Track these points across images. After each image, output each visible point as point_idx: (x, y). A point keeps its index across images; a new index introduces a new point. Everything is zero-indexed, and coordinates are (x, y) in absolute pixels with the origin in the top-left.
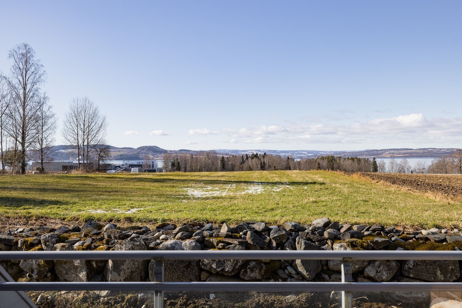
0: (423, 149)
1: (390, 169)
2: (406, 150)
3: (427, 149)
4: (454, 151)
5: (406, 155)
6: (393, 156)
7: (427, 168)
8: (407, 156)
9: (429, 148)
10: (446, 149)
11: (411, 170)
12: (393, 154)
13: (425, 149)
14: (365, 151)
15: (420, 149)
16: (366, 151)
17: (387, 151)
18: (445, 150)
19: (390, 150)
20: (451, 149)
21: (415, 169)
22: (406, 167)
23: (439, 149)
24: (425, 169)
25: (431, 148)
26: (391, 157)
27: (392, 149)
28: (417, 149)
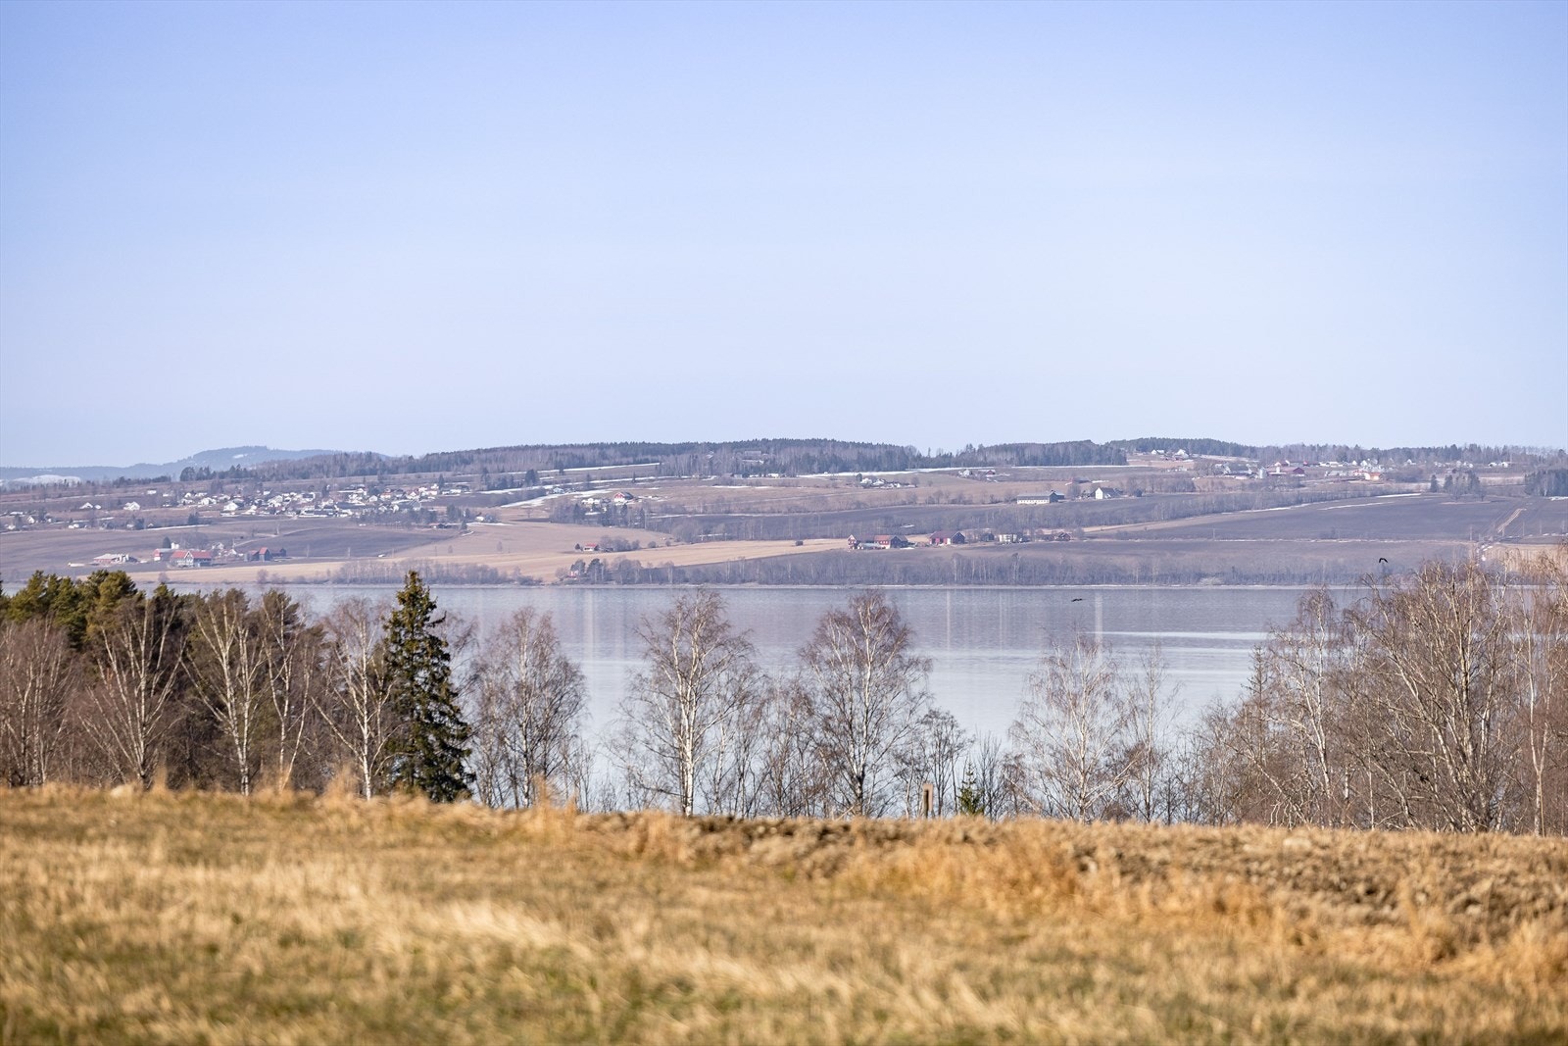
0: (1052, 455)
1: (653, 771)
2: (808, 464)
3: (1114, 453)
4: (1482, 492)
5: (813, 546)
6: (610, 558)
7: (1185, 746)
8: (829, 557)
9: (1145, 446)
10: (1378, 455)
11: (957, 774)
12: (613, 532)
13: (1085, 452)
14: (187, 475)
15: (1021, 454)
16: (204, 475)
17: (532, 477)
18: (1370, 473)
19: (567, 458)
20: (1453, 453)
21: (1015, 767)
22: (887, 737)
23: (1275, 453)
24: (1154, 759)
25: (1168, 446)
26: (586, 578)
27: (601, 453)
28: (970, 458)
